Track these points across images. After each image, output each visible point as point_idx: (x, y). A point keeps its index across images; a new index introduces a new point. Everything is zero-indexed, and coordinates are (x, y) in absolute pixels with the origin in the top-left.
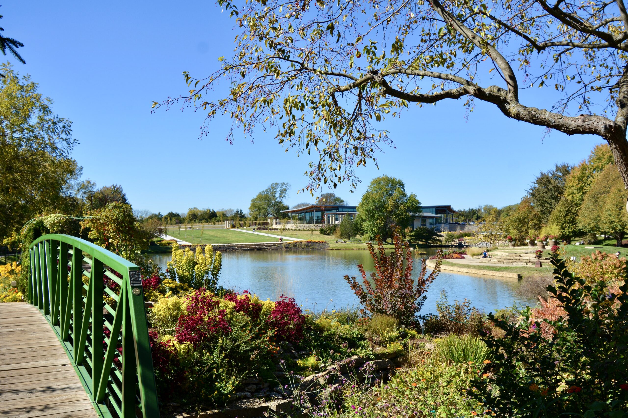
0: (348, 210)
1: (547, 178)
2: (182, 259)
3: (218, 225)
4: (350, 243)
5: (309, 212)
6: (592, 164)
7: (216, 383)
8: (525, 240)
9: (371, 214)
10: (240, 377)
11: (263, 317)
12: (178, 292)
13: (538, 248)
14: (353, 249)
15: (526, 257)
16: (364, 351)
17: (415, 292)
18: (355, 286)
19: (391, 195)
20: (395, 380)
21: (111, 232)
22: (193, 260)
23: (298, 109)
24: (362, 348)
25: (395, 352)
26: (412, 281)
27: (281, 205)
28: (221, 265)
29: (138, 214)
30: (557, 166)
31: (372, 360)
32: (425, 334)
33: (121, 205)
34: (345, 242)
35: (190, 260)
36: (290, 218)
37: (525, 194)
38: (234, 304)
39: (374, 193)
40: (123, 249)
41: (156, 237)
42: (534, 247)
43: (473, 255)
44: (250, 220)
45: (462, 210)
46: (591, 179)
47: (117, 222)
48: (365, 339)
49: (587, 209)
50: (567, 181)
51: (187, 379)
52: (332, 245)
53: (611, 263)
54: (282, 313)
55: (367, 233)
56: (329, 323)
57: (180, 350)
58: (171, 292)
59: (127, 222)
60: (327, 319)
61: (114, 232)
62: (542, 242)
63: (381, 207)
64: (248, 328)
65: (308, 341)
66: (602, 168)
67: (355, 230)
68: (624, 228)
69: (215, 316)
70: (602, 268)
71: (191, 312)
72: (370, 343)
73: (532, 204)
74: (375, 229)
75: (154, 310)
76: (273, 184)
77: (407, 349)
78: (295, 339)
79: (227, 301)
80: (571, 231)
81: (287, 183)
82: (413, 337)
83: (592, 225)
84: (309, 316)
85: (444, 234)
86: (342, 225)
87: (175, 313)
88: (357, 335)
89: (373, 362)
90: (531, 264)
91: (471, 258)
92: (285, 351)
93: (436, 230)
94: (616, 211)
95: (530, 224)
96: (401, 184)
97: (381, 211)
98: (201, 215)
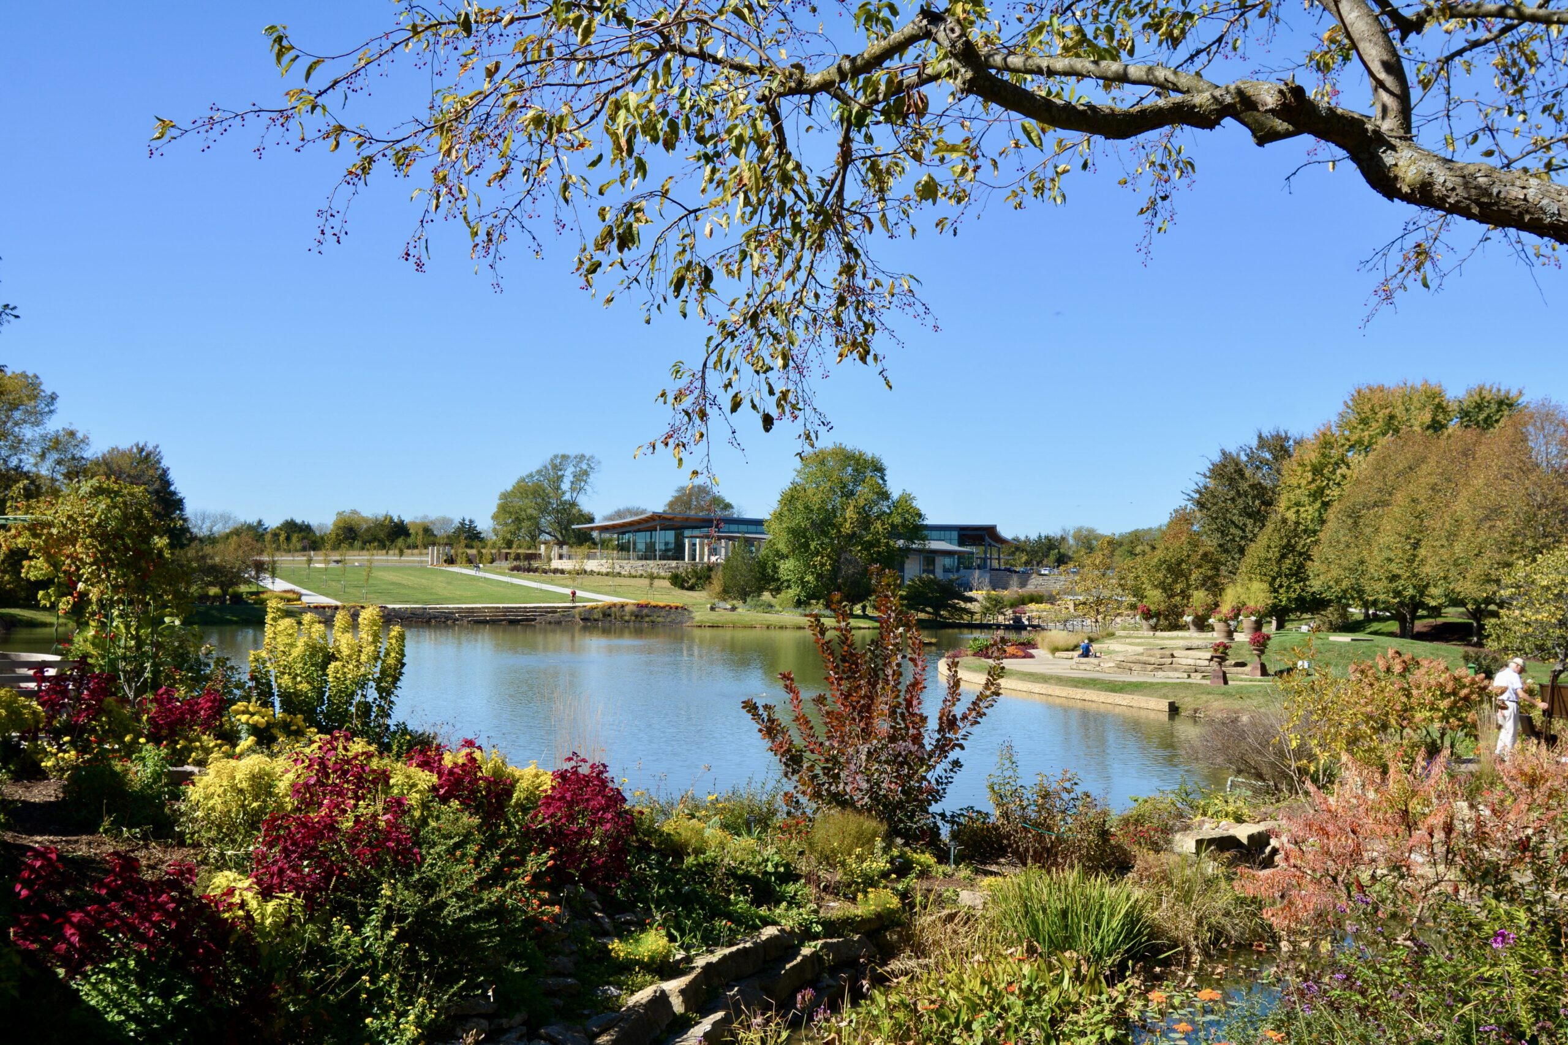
0: (743, 528)
1: (1237, 464)
2: (292, 645)
3: (411, 558)
4: (745, 612)
5: (645, 530)
6: (1347, 433)
7: (368, 1020)
8: (1182, 614)
9: (800, 540)
10: (440, 999)
11: (515, 816)
12: (273, 739)
13: (1217, 636)
14: (752, 627)
15: (1186, 659)
16: (794, 911)
17: (929, 748)
18: (771, 730)
19: (852, 493)
20: (881, 999)
21: (85, 564)
22: (323, 649)
23: (655, 140)
24: (790, 903)
25: (879, 916)
26: (924, 719)
27: (574, 511)
28: (403, 665)
29: (203, 521)
30: (1260, 437)
31: (816, 937)
32: (957, 863)
33: (116, 487)
34: (734, 609)
35: (314, 647)
36: (595, 544)
37: (1180, 501)
38: (435, 779)
39: (811, 489)
40: (116, 613)
41: (247, 582)
42: (1203, 635)
43: (1055, 650)
44: (493, 547)
45: (1023, 538)
46: (1343, 470)
47: (100, 533)
48: (796, 878)
49: (1334, 543)
50: (1284, 472)
51: (277, 1007)
52: (701, 615)
53: (1432, 682)
54: (570, 805)
55: (789, 587)
56: (699, 833)
57: (263, 916)
58: (252, 738)
59: (131, 535)
60: (694, 821)
61: (92, 564)
62: (1226, 621)
63: (825, 523)
64: (472, 849)
65: (640, 885)
66: (1370, 444)
67: (759, 580)
68: (1422, 594)
69: (375, 816)
70: (1409, 695)
71: (303, 801)
72: (811, 891)
73: (1195, 528)
74: (809, 578)
75: (194, 793)
76: (556, 457)
77: (912, 906)
78: (606, 878)
79: (413, 770)
80: (1294, 596)
81: (592, 457)
82: (925, 874)
83: (1345, 584)
84: (646, 811)
85: (979, 594)
86: (728, 565)
87: (255, 805)
88: (776, 866)
89: (820, 942)
90: (1199, 675)
91: (1050, 656)
92: (575, 914)
93: (960, 585)
94: (1404, 551)
95: (1193, 577)
96: (879, 469)
97: (825, 534)
98: (368, 529)
